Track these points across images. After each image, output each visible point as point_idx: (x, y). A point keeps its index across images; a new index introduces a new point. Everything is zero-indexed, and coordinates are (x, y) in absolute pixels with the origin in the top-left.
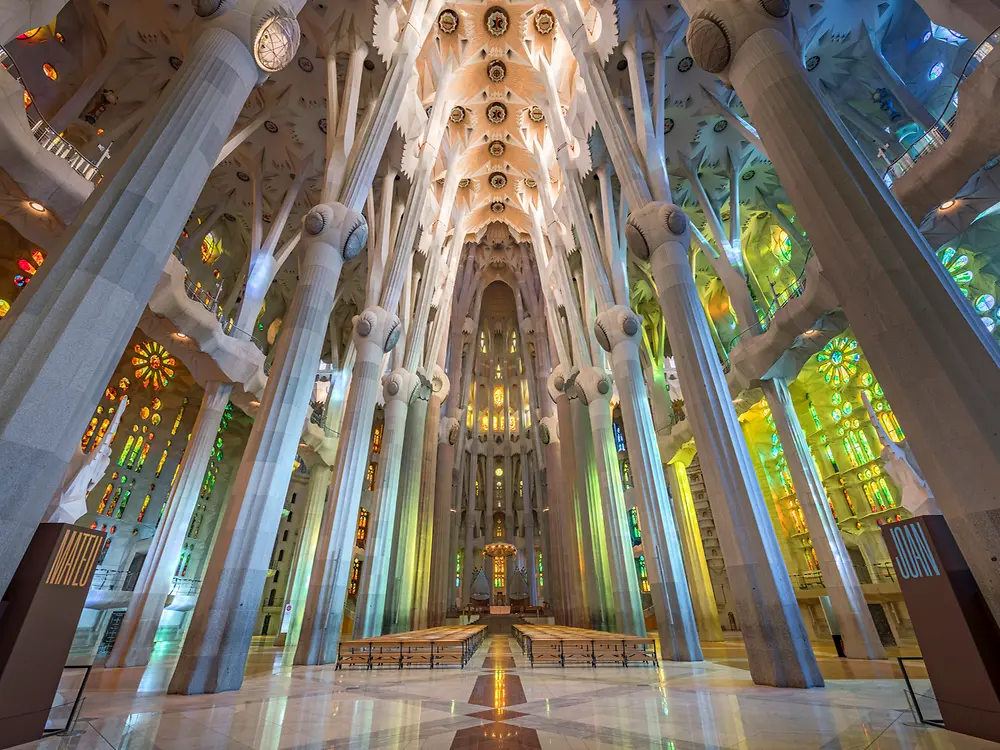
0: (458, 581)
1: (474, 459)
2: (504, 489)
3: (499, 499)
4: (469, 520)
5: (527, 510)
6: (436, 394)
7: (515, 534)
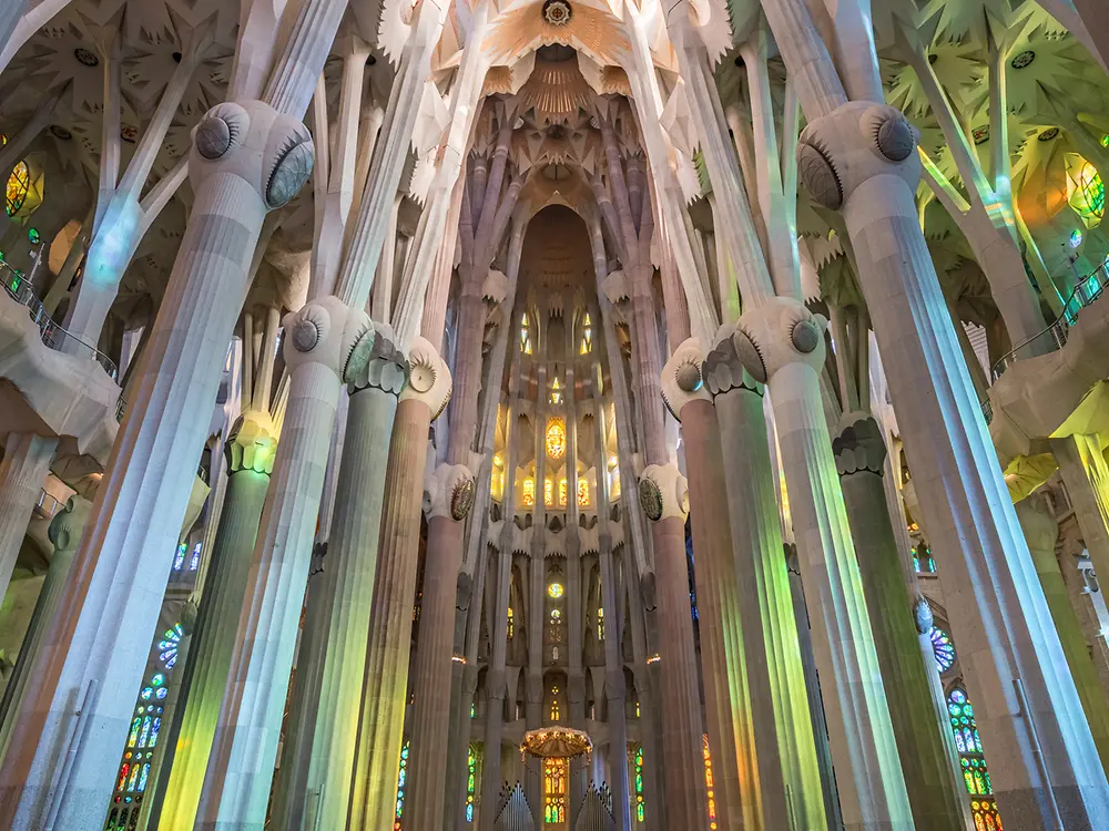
0: (470, 810)
1: (506, 561)
2: (565, 625)
3: (556, 644)
4: (494, 683)
5: (612, 664)
6: (422, 397)
7: (588, 715)
